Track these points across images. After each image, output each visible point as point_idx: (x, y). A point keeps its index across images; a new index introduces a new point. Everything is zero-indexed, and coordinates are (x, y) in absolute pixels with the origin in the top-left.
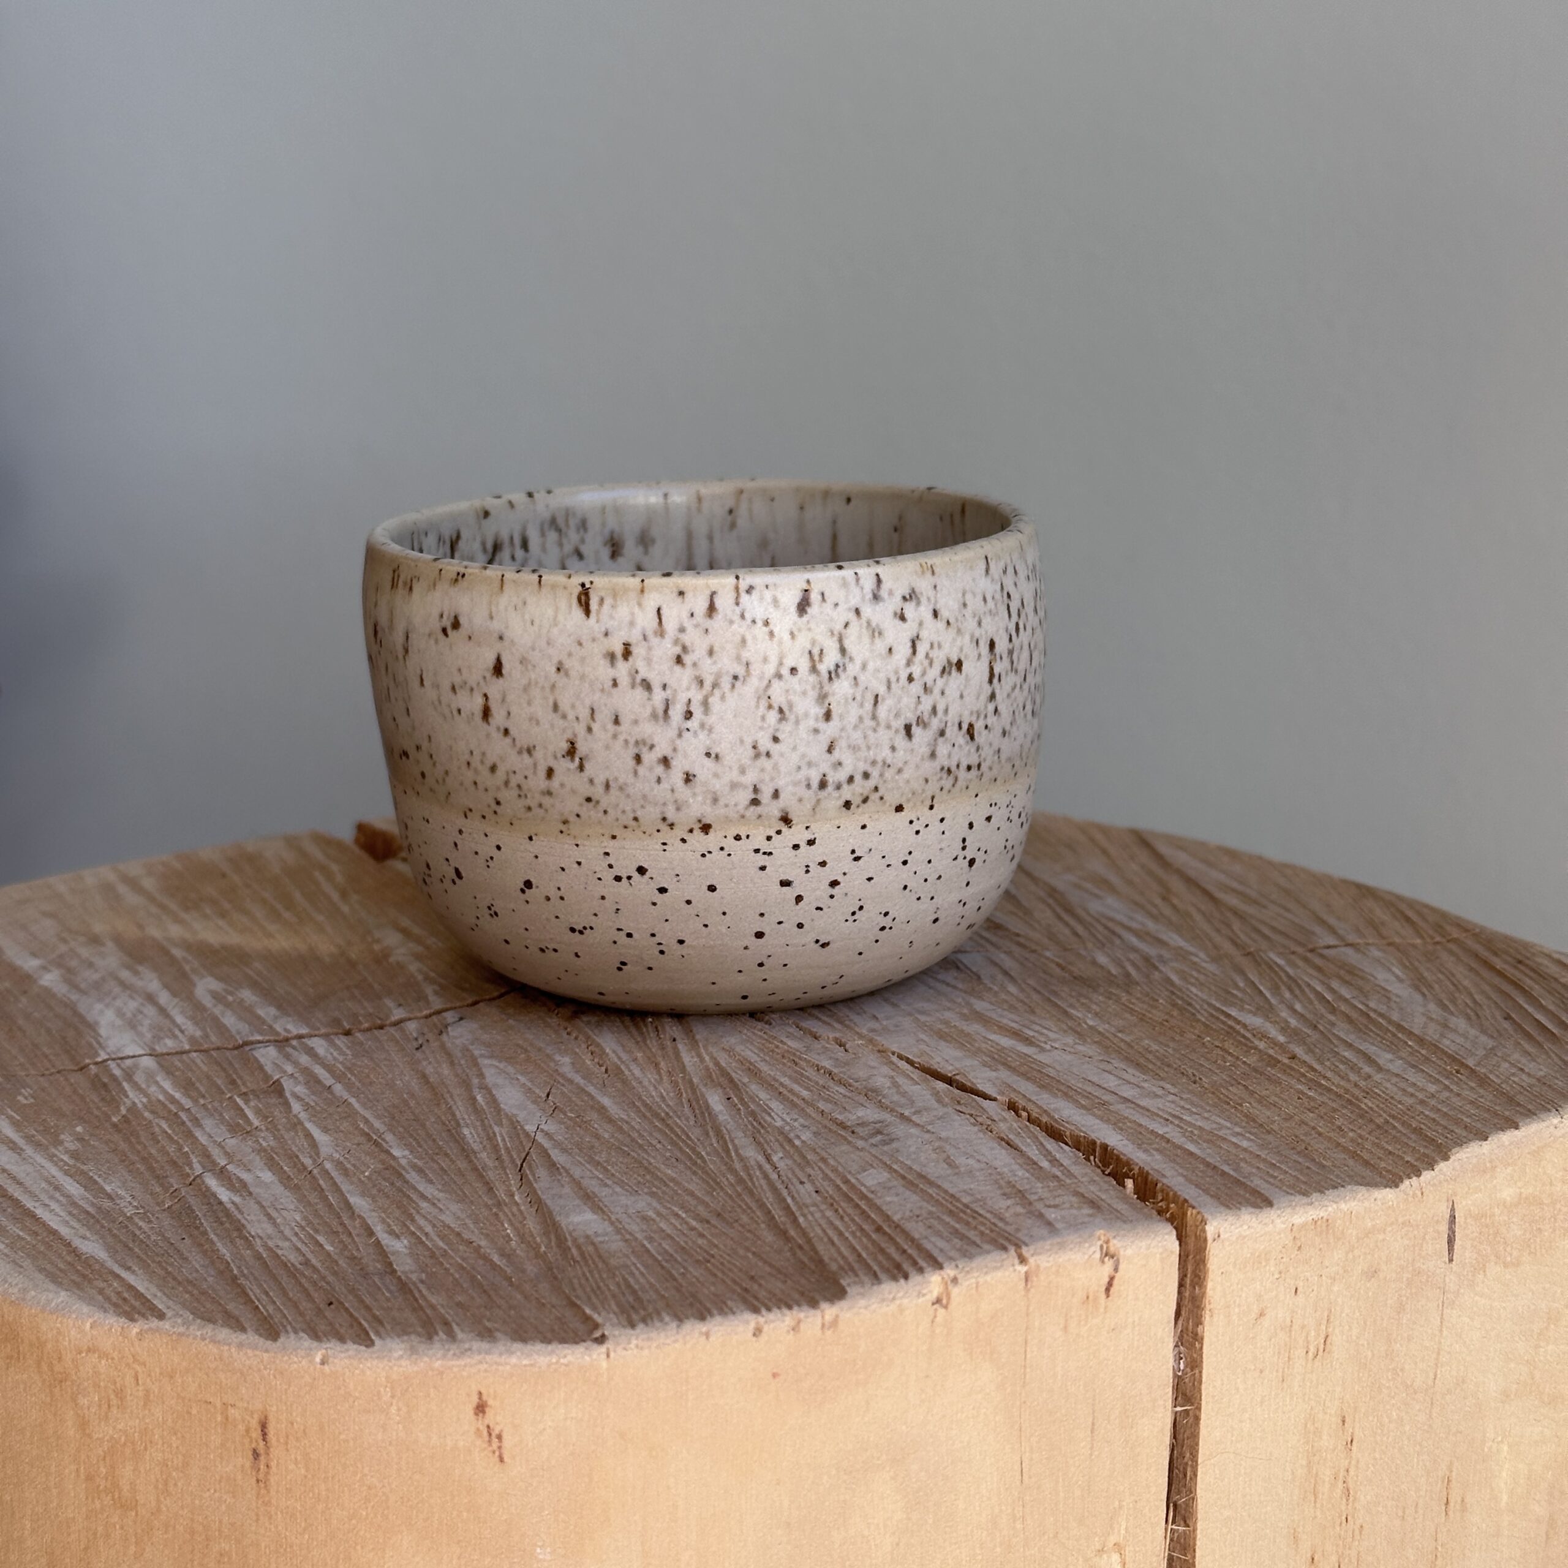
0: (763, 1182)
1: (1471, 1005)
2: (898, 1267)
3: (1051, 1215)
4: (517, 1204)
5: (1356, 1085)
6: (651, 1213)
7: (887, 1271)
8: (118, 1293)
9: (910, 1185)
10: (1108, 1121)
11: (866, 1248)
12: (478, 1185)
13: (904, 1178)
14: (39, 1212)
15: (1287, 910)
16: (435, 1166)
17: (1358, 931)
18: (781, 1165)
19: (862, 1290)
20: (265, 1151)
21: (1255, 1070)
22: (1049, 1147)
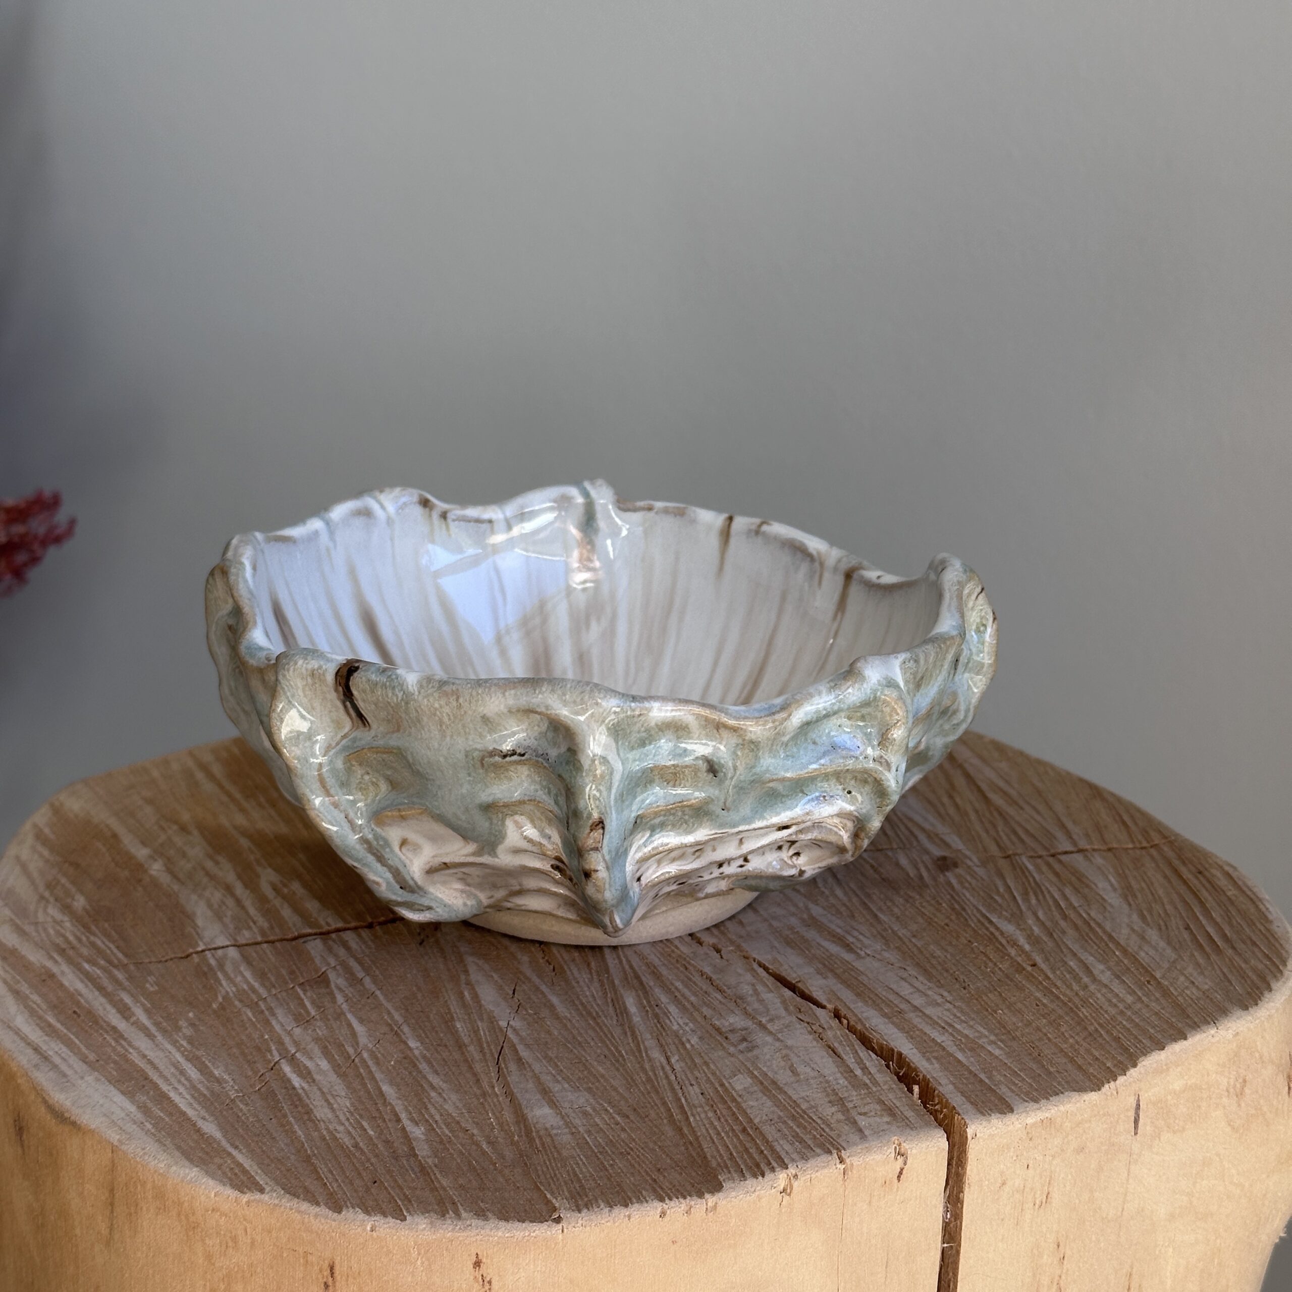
0: (664, 1081)
1: (1163, 915)
2: (758, 1165)
3: (862, 1122)
4: (497, 1095)
5: (1077, 994)
6: (588, 1109)
7: (750, 1168)
8: (232, 1169)
9: (766, 1091)
10: (902, 1029)
11: (735, 1147)
12: (468, 1075)
13: (762, 1083)
14: (172, 1095)
15: (1038, 812)
16: (439, 1057)
17: (1087, 835)
18: (677, 1067)
19: (733, 1185)
20: (321, 1039)
21: (1007, 976)
22: (861, 1054)
